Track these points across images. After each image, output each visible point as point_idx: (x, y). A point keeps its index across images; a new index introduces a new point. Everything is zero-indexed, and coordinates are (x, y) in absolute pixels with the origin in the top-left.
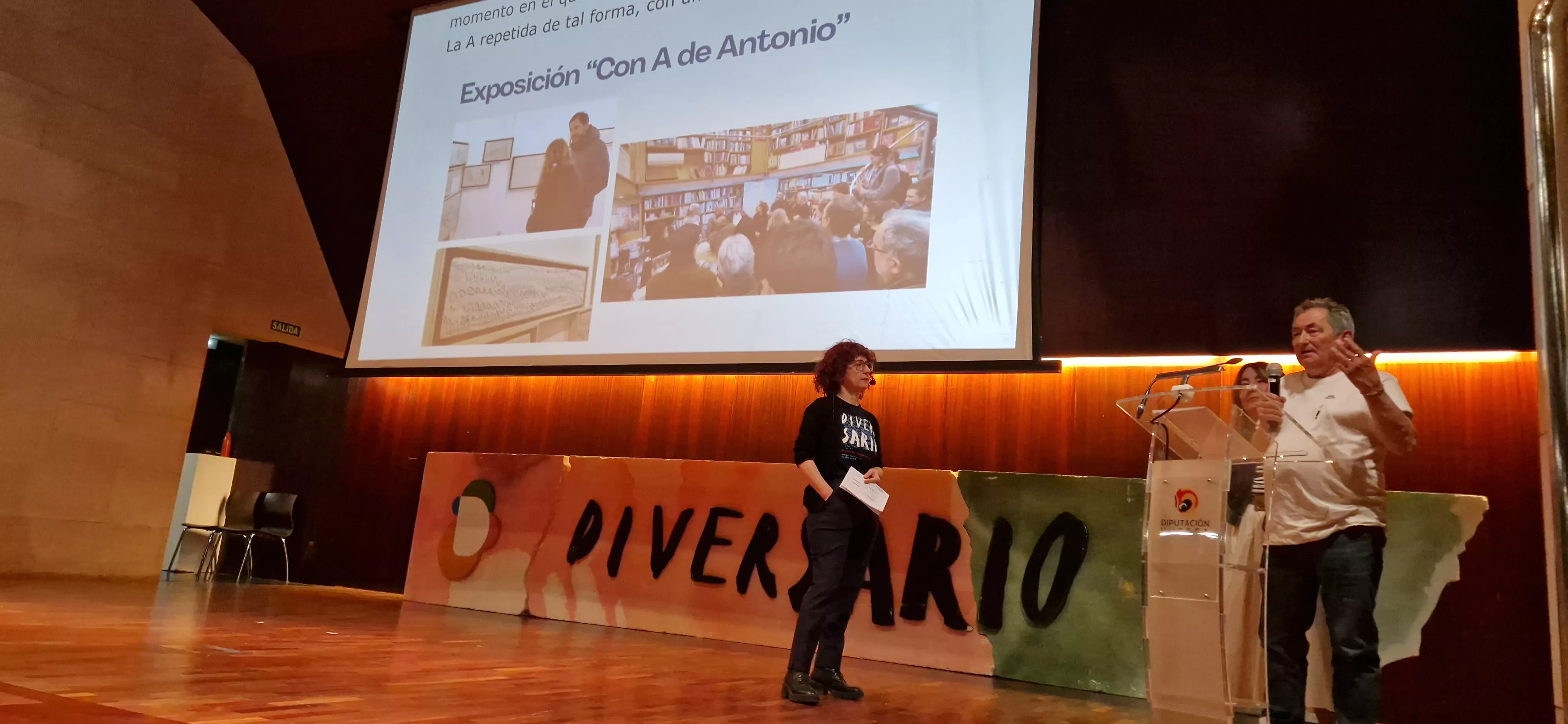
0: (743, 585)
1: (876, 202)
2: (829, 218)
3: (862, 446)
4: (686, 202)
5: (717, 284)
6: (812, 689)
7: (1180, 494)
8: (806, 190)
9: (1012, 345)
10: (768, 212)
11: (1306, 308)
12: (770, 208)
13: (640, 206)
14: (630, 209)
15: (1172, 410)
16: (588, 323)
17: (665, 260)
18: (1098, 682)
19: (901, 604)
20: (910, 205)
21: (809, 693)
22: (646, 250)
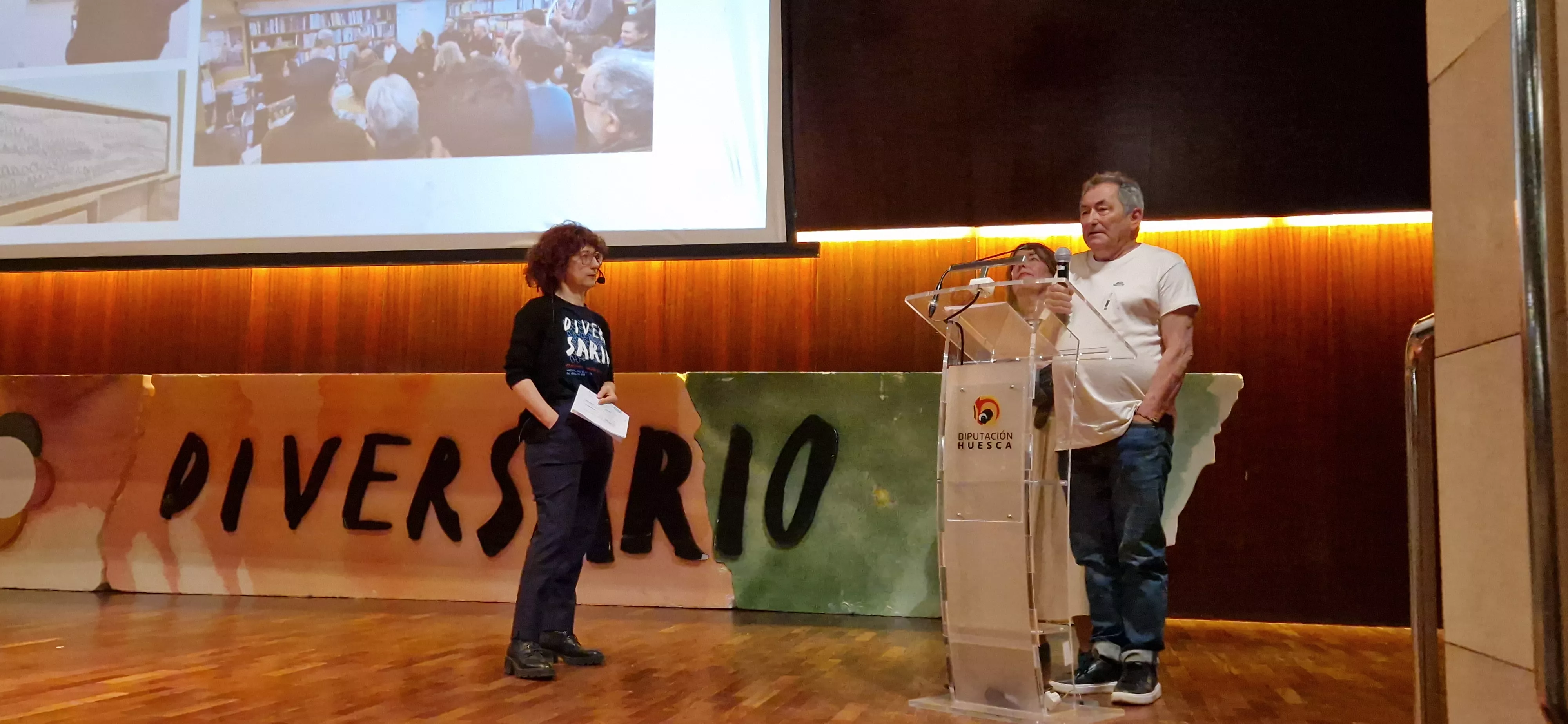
0: (415, 528)
1: (582, 37)
2: (520, 57)
3: (592, 358)
4: (312, 27)
5: (368, 143)
6: (543, 660)
7: (979, 403)
8: (486, 17)
9: (762, 224)
10: (435, 46)
11: (1096, 183)
12: (436, 40)
13: (244, 31)
14: (228, 36)
15: (970, 307)
16: (175, 196)
17: (289, 108)
18: (851, 603)
19: (621, 536)
20: (627, 43)
21: (542, 666)
22: (256, 95)
